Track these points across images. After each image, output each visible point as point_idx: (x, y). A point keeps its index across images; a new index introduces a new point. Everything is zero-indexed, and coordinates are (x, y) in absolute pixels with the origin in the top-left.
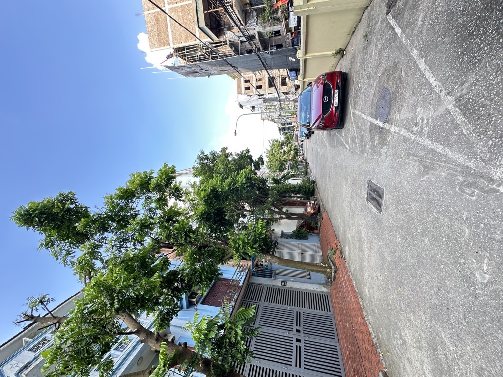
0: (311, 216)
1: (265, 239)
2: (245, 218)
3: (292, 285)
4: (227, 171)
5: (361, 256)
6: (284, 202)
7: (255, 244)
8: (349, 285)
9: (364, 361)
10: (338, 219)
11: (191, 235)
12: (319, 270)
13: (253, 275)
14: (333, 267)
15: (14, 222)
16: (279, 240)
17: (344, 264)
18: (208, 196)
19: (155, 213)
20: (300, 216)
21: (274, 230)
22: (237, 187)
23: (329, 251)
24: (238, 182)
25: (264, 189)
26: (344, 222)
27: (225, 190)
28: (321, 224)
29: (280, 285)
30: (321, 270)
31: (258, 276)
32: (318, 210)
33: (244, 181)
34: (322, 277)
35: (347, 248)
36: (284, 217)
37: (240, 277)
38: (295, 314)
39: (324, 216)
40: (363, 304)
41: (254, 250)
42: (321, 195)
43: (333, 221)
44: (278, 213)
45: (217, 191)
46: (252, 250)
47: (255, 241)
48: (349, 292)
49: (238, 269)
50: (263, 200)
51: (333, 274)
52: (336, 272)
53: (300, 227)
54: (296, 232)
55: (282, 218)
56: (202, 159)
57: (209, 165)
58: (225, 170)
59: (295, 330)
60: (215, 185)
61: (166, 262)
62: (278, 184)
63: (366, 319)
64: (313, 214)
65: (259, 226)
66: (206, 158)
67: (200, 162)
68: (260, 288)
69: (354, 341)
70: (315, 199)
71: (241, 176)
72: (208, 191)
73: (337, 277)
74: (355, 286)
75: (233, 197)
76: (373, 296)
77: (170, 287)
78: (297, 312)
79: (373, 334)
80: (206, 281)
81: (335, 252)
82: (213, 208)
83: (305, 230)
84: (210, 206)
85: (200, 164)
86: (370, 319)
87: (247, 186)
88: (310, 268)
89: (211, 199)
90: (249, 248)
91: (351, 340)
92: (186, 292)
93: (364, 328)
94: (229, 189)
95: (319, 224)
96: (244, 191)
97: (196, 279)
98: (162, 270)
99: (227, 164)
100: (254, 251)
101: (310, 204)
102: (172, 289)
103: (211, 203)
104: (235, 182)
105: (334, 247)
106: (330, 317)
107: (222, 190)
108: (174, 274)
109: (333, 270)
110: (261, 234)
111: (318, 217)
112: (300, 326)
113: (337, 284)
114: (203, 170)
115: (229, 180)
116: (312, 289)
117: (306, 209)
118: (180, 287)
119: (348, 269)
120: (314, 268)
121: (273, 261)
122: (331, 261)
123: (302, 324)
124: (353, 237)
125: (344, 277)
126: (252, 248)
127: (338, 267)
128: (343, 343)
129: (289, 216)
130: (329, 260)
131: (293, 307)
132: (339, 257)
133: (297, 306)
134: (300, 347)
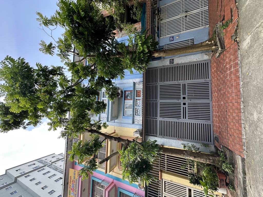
3: (178, 61)
9: (229, 135)
14: (220, 49)
16: (161, 4)
30: (206, 49)
31: (152, 61)
38: (181, 86)
51: (218, 54)
52: (221, 53)
59: (182, 98)
73: (222, 56)
78: (183, 85)
81: (227, 25)
106: (208, 84)
112: (185, 95)
116: (195, 60)
123: (186, 93)
127: (226, 48)
130: (217, 38)
131: (180, 81)
132: (232, 36)
133: (183, 80)
134: (185, 107)
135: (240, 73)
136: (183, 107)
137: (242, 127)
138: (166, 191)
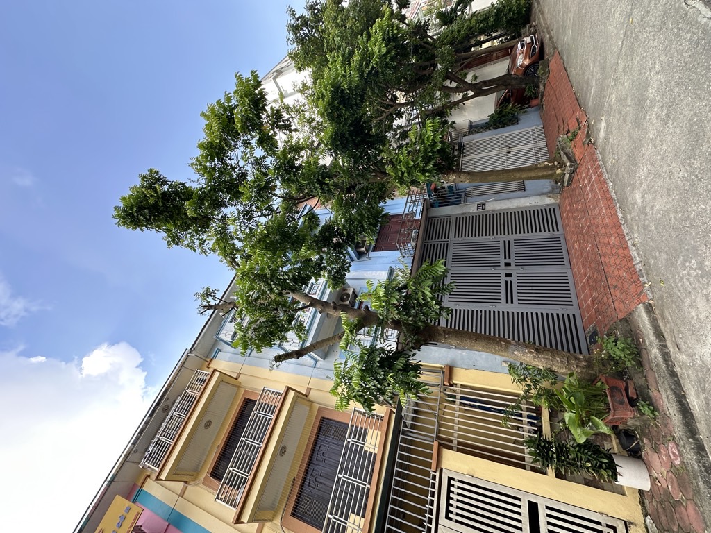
0: (524, 74)
1: (442, 151)
2: (402, 117)
3: (494, 206)
4: (347, 37)
5: (635, 137)
6: (468, 61)
7: (427, 164)
8: (599, 190)
9: (612, 291)
10: (587, 66)
11: (328, 182)
12: (540, 174)
13: (432, 206)
14: (568, 164)
15: (123, 229)
16: (466, 140)
17: (592, 155)
18: (331, 104)
19: (265, 165)
20: (501, 82)
21: (454, 122)
22: (373, 68)
23: (562, 137)
24: (373, 54)
25: (424, 48)
26: (603, 69)
27: (354, 84)
28: (544, 86)
29: (475, 210)
30: (545, 173)
31: (440, 206)
32: (539, 55)
33: (384, 50)
34: (546, 184)
35: (603, 124)
36: (471, 93)
37: (415, 208)
38: (502, 245)
39: (553, 65)
40: (624, 217)
41: (428, 174)
42: (548, 16)
43: (574, 72)
44: (457, 90)
45: (343, 91)
46: (424, 176)
47: (427, 160)
48: (598, 201)
49: (410, 199)
50: (427, 72)
51: (567, 176)
52: (572, 173)
53: (502, 104)
54: (496, 117)
55: (465, 98)
56: (296, 29)
57: (314, 36)
58: (343, 38)
59: (502, 264)
60: (334, 79)
61: (312, 218)
62: (451, 23)
63: (627, 238)
64: (528, 67)
65: (429, 132)
66: (302, 25)
67: (297, 38)
68: (446, 221)
69: (598, 266)
70: (532, 30)
71: (376, 40)
72: (328, 94)
73: (575, 178)
74: (610, 190)
75: (373, 90)
76: (651, 204)
77: (329, 244)
78: (505, 242)
79: (638, 258)
80: (370, 228)
81: (575, 135)
82: (345, 124)
83: (513, 106)
84: (340, 123)
85: (298, 43)
86: (635, 238)
87: (392, 59)
88: (524, 175)
89: (338, 109)
90: (419, 174)
91: (592, 265)
92: (350, 245)
93: (621, 251)
94: (361, 76)
95: (542, 87)
96: (389, 71)
97: (357, 228)
98: (311, 228)
99: (344, 21)
100: (428, 176)
101: (522, 46)
102: (332, 247)
103: (339, 116)
104: (367, 57)
105: (573, 126)
106: (558, 239)
107: (350, 84)
108: (328, 229)
109: (568, 169)
110: (434, 144)
111: (540, 71)
112: (510, 258)
113: (574, 190)
114: (306, 52)
115: (356, 58)
116: (528, 204)
117: (514, 61)
118: (341, 241)
119: (601, 163)
120: (532, 174)
121: (460, 180)
122: (565, 154)
123: (513, 255)
124: (622, 101)
125: (591, 178)
126: (423, 171)
127: (578, 163)
128: (579, 268)
129: (481, 89)
130: (562, 153)
131: (499, 236)
132: (583, 143)
133: (505, 234)
134: (511, 282)
135: (605, 174)
136: (507, 282)
137: (629, 245)
138: (450, 515)
